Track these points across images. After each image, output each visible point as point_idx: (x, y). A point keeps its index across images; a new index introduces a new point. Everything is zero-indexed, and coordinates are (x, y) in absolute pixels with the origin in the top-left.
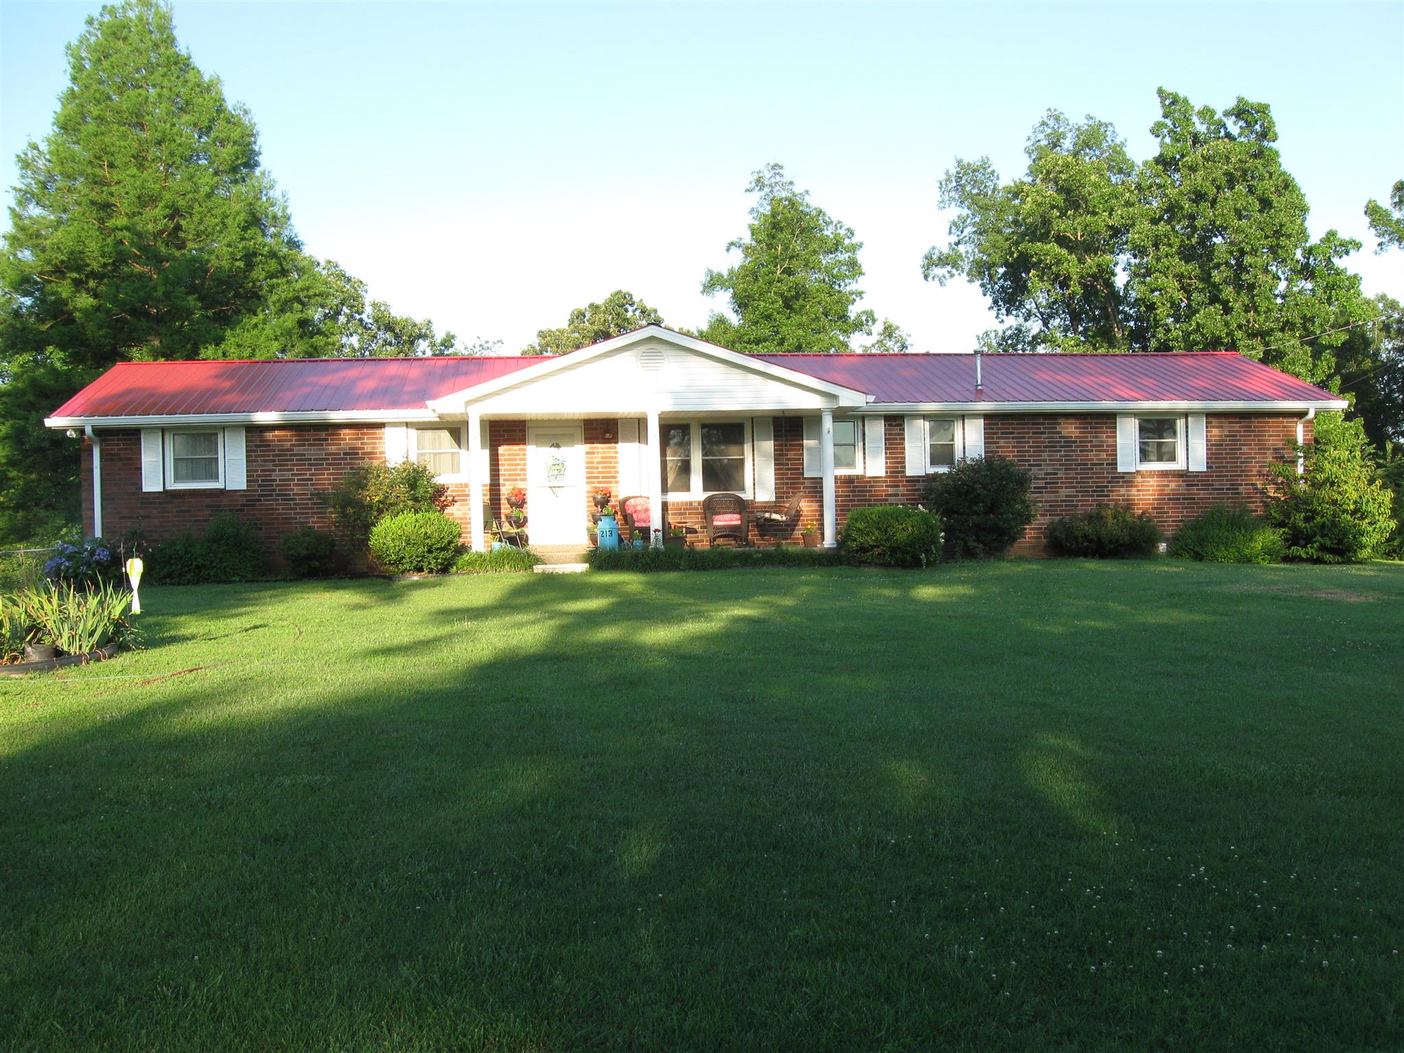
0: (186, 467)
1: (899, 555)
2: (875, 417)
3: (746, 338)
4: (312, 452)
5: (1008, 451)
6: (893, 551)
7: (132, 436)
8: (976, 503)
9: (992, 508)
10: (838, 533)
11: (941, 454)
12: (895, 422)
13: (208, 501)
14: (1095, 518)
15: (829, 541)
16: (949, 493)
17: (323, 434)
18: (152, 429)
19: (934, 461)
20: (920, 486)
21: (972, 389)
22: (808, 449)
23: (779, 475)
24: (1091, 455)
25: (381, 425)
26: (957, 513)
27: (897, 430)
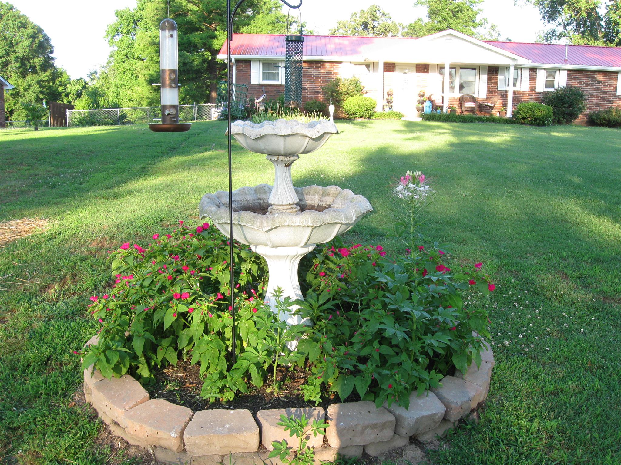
0: (266, 76)
1: (538, 121)
2: (526, 68)
3: (435, 29)
4: (314, 71)
5: (575, 83)
6: (536, 119)
7: (248, 62)
8: (565, 104)
9: (571, 106)
10: (513, 111)
11: (550, 84)
12: (533, 70)
13: (275, 89)
14: (608, 112)
15: (509, 114)
16: (554, 99)
17: (319, 65)
18: (255, 60)
19: (547, 87)
20: (541, 96)
21: (563, 59)
22: (500, 80)
23: (489, 89)
24: (607, 88)
25: (341, 62)
26: (557, 107)
27: (534, 74)
